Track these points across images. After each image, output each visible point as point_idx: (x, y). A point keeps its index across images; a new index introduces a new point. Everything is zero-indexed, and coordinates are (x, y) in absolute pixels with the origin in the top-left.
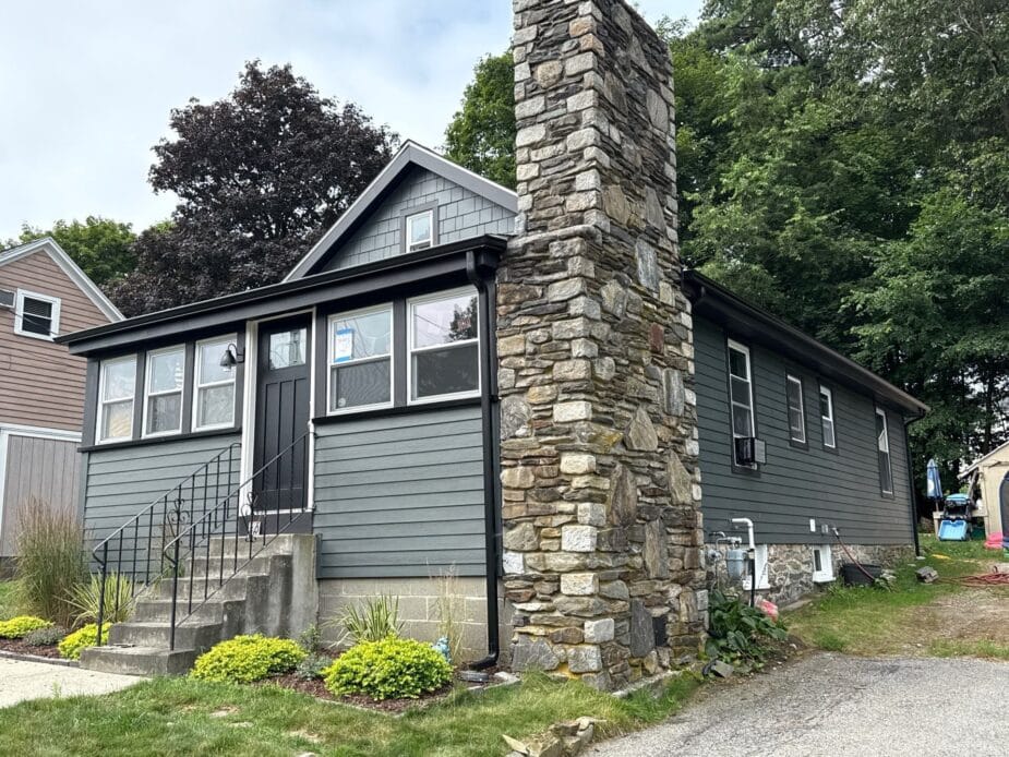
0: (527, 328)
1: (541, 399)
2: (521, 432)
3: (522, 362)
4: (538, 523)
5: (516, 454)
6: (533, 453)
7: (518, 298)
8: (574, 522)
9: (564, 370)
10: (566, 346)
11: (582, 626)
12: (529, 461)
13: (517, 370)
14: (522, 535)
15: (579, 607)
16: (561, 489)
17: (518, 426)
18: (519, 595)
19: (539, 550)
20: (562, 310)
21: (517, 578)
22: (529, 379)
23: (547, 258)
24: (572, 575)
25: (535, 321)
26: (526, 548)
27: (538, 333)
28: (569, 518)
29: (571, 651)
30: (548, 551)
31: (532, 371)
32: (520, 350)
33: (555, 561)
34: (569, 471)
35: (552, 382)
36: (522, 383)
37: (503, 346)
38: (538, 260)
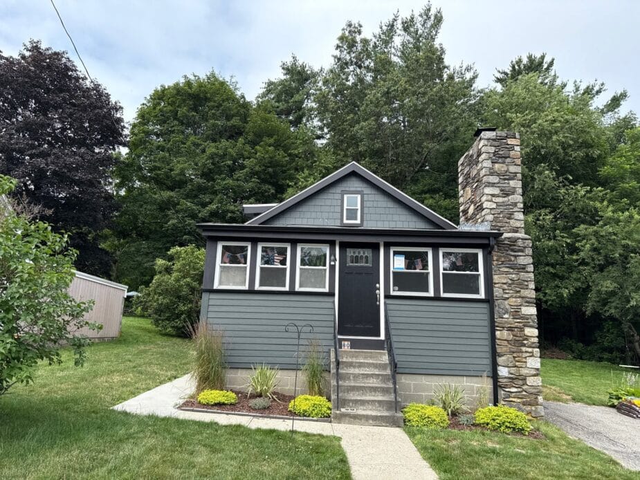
0: (507, 273)
1: (516, 304)
2: (506, 316)
3: (505, 286)
4: (515, 355)
5: (504, 326)
6: (512, 326)
7: (503, 259)
8: (532, 356)
9: (525, 293)
10: (526, 283)
11: (537, 398)
12: (510, 329)
13: (504, 290)
14: (508, 359)
15: (536, 391)
16: (525, 342)
17: (504, 314)
18: (507, 385)
19: (516, 366)
20: (523, 268)
21: (505, 378)
22: (510, 295)
23: (515, 245)
24: (532, 378)
25: (512, 271)
26: (510, 365)
27: (514, 276)
28: (531, 354)
29: (533, 408)
30: (521, 367)
31: (511, 292)
32: (505, 281)
33: (524, 371)
34: (529, 334)
35: (520, 297)
36: (506, 296)
37: (496, 278)
38: (511, 245)
